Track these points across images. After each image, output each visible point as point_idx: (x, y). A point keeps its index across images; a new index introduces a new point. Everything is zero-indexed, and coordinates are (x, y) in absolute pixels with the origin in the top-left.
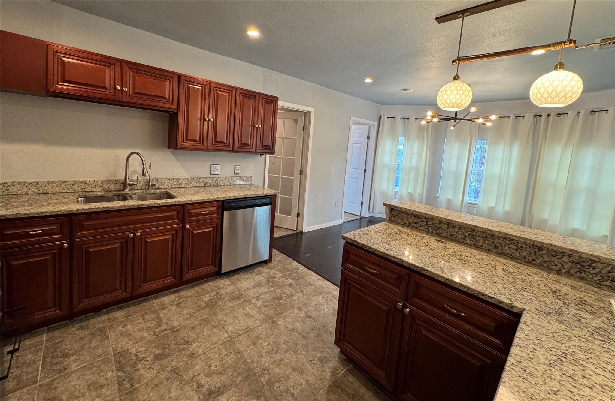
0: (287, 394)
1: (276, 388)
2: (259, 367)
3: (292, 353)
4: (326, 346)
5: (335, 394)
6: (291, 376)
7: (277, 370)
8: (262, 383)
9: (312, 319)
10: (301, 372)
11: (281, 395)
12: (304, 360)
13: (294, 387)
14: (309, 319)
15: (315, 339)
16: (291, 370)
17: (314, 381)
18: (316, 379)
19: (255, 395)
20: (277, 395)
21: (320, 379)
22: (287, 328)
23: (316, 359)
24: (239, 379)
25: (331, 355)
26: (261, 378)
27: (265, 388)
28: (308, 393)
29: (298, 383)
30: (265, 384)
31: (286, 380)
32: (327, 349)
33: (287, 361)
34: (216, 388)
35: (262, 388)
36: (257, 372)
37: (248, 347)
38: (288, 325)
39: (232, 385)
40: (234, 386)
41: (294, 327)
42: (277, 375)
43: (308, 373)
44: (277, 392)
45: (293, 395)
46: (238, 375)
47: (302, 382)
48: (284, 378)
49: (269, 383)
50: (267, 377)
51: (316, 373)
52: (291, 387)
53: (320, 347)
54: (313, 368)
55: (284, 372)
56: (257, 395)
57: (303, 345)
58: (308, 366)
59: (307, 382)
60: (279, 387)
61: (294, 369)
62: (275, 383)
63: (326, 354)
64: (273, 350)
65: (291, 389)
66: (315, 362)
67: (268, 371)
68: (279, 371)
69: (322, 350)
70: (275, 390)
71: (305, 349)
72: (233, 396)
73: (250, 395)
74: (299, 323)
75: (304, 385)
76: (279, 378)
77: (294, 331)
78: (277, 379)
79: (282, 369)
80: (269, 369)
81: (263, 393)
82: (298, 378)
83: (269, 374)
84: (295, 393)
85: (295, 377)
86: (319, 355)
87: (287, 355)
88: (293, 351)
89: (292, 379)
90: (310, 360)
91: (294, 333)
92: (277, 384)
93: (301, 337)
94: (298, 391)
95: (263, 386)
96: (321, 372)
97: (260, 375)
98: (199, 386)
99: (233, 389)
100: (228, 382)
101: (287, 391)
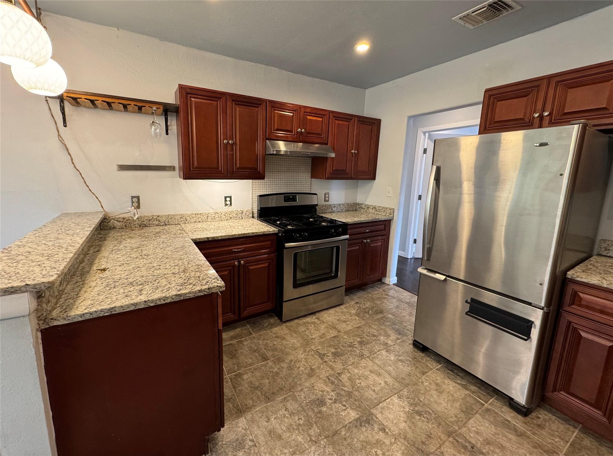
0: (292, 411)
1: (303, 419)
2: (322, 446)
5: (245, 405)
6: (284, 428)
7: (300, 439)
8: (317, 425)
10: (272, 433)
11: (298, 411)
12: (263, 448)
13: (284, 417)
16: (283, 437)
17: (261, 419)
18: (258, 422)
19: (323, 414)
20: (302, 411)
21: (253, 421)
23: (247, 447)
24: (343, 433)
26: (319, 431)
27: (314, 420)
28: (271, 409)
29: (278, 420)
30: (314, 424)
31: (291, 425)
33: (286, 451)
34: (364, 426)
35: (317, 420)
36: (323, 439)
39: (349, 428)
40: (346, 426)
42: (300, 433)
43: (264, 429)
44: (302, 414)
45: (286, 410)
46: (346, 438)
47: (274, 420)
48: (293, 428)
49: (310, 425)
50: (312, 432)
51: (256, 428)
52: (287, 417)
54: (255, 435)
55: (292, 435)
56: (322, 414)
58: (261, 439)
59: (268, 420)
60: (299, 419)
61: (280, 437)
62: (303, 424)
65: (287, 415)
66: (251, 444)
67: (311, 440)
68: (298, 437)
70: (303, 416)
72: (345, 416)
73: (328, 415)
75: (274, 417)
76: (298, 429)
78: (301, 428)
79: (294, 440)
80: (309, 441)
81: (316, 415)
82: (278, 426)
83: (310, 435)
84: (284, 411)
85: (281, 428)
89: (284, 426)
90: (256, 446)
92: (301, 422)
94: (281, 413)
95: (316, 423)
96: (249, 428)
97: (320, 435)
98: (383, 430)
99: (346, 423)
100: (354, 432)
101: (292, 414)
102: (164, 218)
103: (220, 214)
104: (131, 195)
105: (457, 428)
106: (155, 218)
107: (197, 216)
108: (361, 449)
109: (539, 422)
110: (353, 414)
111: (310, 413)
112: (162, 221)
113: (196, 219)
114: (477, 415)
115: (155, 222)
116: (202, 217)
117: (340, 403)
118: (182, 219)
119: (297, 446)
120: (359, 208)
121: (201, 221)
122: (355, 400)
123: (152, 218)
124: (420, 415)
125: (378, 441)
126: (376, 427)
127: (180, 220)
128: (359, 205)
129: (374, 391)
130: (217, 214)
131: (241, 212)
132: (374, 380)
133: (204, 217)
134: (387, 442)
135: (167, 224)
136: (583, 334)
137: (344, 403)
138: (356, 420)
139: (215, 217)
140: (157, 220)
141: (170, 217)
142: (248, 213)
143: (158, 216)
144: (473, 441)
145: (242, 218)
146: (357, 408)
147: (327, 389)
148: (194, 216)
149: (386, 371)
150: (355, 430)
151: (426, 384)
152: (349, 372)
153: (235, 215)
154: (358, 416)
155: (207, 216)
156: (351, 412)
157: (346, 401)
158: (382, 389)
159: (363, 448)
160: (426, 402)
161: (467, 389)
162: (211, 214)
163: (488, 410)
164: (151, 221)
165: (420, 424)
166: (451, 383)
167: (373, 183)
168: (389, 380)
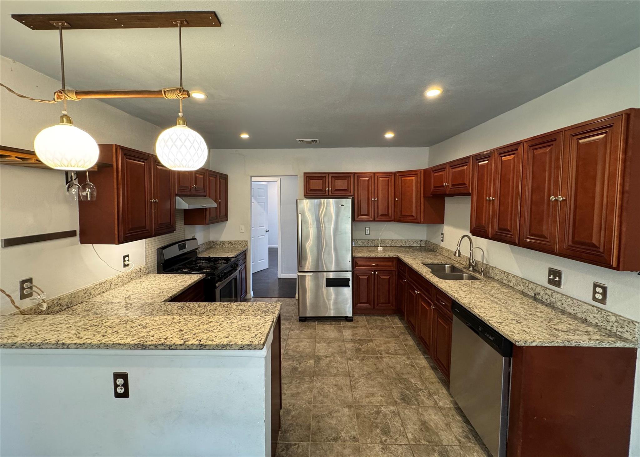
1: (297, 380)
2: (317, 380)
3: (310, 400)
4: (294, 424)
6: (296, 389)
7: (306, 386)
8: (305, 376)
9: (331, 439)
10: (293, 395)
14: (333, 436)
15: (308, 422)
19: (302, 371)
22: (336, 412)
23: (292, 409)
24: (317, 369)
25: (285, 420)
26: (308, 377)
31: (296, 386)
32: (291, 422)
34: (320, 361)
35: (302, 375)
36: (314, 378)
37: (336, 381)
38: (339, 414)
39: (316, 366)
41: (333, 417)
44: (294, 379)
46: (320, 370)
48: (299, 386)
49: (303, 379)
50: (307, 380)
53: (298, 420)
57: (311, 410)
58: (293, 401)
61: (298, 393)
63: (289, 418)
64: (322, 391)
66: (291, 407)
67: (310, 382)
69: (294, 419)
71: (306, 409)
72: (310, 364)
73: (304, 370)
74: (335, 424)
77: (328, 413)
78: (301, 383)
82: (292, 392)
85: (294, 391)
86: (293, 413)
87: (312, 397)
88: (311, 401)
91: (327, 413)
93: (319, 414)
97: (311, 378)
98: (326, 357)
99: (313, 366)
100: (320, 366)
101: (290, 383)
102: (66, 300)
103: (122, 277)
104: (21, 280)
105: (343, 338)
106: (55, 302)
107: (101, 286)
108: (328, 368)
109: (356, 320)
110: (312, 361)
111: (297, 376)
112: (64, 304)
113: (100, 291)
114: (343, 330)
115: (55, 308)
116: (105, 285)
117: (302, 362)
118: (86, 295)
119: (308, 388)
120: (214, 245)
121: (105, 291)
122: (306, 356)
123: (52, 304)
124: (330, 343)
125: (330, 361)
126: (324, 358)
127: (84, 297)
128: (213, 243)
129: (308, 348)
130: (119, 278)
131: (139, 270)
132: (303, 345)
133: (107, 285)
134: (332, 359)
135: (70, 306)
136: (360, 277)
137: (304, 361)
138: (315, 362)
139: (118, 282)
140: (58, 305)
141: (73, 296)
142: (145, 270)
143: (60, 299)
144: (350, 338)
145: (140, 277)
146: (311, 358)
147: (290, 362)
148: (98, 287)
149: (302, 338)
150: (319, 365)
151: (320, 332)
152: (290, 350)
153: (134, 275)
154: (314, 360)
155: (110, 283)
156: (310, 361)
157: (304, 360)
158: (309, 345)
159: (328, 367)
160: (327, 337)
161: (332, 324)
162: (114, 279)
163: (344, 327)
164: (51, 308)
165: (333, 346)
166: (326, 326)
167: (226, 224)
168: (308, 340)
